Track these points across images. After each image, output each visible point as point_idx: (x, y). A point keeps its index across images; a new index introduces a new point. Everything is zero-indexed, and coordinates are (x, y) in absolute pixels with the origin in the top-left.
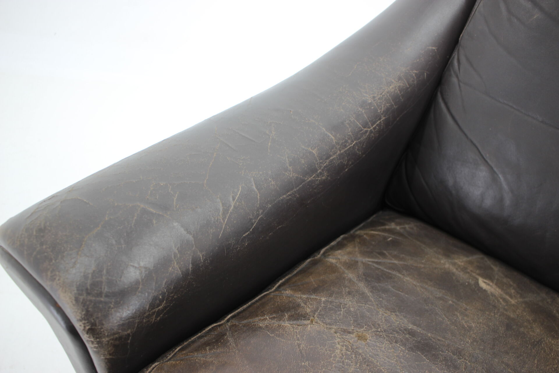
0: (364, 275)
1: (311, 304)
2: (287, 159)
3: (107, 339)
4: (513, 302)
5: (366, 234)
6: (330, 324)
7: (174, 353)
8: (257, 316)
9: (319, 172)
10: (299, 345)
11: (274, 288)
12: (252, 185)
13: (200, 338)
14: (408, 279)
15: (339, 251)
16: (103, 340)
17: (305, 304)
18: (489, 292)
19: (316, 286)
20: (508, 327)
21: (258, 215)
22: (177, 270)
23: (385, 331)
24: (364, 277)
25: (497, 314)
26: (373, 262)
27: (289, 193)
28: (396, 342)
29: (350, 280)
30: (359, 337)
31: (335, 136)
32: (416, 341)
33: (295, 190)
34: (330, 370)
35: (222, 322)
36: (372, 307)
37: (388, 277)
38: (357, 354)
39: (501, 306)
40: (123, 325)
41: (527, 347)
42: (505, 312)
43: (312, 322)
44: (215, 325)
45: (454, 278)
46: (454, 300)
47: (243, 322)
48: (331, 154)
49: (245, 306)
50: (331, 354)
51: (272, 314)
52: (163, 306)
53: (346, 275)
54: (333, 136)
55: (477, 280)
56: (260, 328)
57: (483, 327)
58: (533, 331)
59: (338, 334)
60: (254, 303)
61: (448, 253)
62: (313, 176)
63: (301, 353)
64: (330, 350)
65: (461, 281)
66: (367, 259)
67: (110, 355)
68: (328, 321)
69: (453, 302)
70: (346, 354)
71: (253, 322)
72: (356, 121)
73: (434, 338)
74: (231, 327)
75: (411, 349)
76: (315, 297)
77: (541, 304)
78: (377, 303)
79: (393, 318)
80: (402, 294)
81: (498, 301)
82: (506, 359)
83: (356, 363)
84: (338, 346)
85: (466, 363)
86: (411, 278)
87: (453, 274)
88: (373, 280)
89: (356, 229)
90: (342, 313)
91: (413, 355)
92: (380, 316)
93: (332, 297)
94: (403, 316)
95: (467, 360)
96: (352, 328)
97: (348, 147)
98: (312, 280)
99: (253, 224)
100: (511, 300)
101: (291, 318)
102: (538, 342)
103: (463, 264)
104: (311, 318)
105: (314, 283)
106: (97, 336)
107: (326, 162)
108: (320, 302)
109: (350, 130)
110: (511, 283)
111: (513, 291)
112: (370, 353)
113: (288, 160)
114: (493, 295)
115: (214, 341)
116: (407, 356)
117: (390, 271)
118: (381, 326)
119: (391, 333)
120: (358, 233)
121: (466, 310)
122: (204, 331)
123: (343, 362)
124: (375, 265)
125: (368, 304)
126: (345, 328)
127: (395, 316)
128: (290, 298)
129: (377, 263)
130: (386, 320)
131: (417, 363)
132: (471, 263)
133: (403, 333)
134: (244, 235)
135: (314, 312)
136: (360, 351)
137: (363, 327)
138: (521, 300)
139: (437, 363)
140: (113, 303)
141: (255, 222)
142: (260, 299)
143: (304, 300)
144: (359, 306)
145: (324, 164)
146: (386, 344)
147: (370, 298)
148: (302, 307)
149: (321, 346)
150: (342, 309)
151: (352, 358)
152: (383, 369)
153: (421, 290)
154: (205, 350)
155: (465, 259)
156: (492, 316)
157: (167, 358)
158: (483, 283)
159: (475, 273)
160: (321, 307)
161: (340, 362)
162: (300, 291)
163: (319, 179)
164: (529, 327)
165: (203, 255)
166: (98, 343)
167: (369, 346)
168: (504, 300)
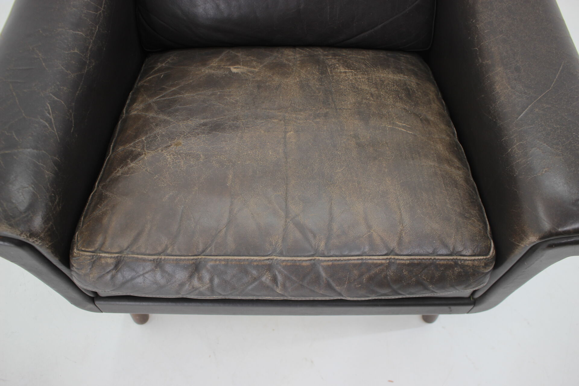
0: (159, 109)
1: (139, 146)
2: (62, 67)
3: (43, 234)
4: (257, 70)
5: (145, 82)
6: (156, 149)
7: (82, 222)
8: (112, 172)
9: (88, 62)
10: (146, 170)
11: (111, 152)
12: (54, 98)
13: (89, 205)
14: (187, 95)
15: (135, 104)
16: (41, 235)
17: (135, 148)
18: (240, 73)
19: (134, 134)
20: (259, 87)
21: (71, 114)
22: (51, 175)
23: (189, 133)
24: (159, 110)
25: (250, 84)
26: (160, 98)
27: (79, 89)
28: (198, 135)
29: (152, 118)
30: (176, 145)
31: (82, 31)
32: (209, 127)
33: (81, 84)
34: (171, 171)
35: (95, 189)
36: (174, 124)
37: (174, 101)
38: (180, 154)
39: (250, 77)
40: (45, 221)
41: (273, 92)
42: (254, 80)
43: (145, 154)
44: (92, 193)
45: (215, 77)
46: (221, 90)
47: (107, 181)
48: (88, 45)
49: (101, 173)
50: (167, 163)
51: (120, 166)
52: (57, 199)
53: (148, 116)
54: (81, 32)
55: (230, 69)
56: (119, 176)
57: (244, 96)
58: (275, 81)
59: (164, 151)
60: (105, 168)
61: (204, 63)
62: (86, 67)
63: (150, 173)
64: (165, 162)
65: (220, 76)
66: (155, 98)
67: (50, 242)
68: (154, 148)
69: (220, 92)
70: (175, 158)
71: (113, 177)
72: (88, 11)
73: (219, 120)
74: (102, 188)
75: (209, 133)
76: (138, 140)
77: (274, 61)
78: (176, 120)
79: (190, 123)
80: (188, 106)
81: (247, 75)
82: (264, 106)
83: (183, 159)
84: (168, 157)
85: (242, 122)
86: (189, 93)
87: (213, 74)
88: (166, 108)
89: (137, 82)
90: (159, 139)
91: (211, 135)
92: (182, 126)
93: (148, 134)
94: (195, 118)
95: (242, 120)
96: (170, 143)
97: (96, 33)
98: (130, 132)
99: (72, 122)
100: (255, 70)
101: (132, 160)
102: (279, 86)
103: (216, 64)
104: (144, 153)
105: (132, 133)
106: (37, 235)
107: (88, 53)
108: (143, 141)
109: (89, 20)
110: (252, 58)
111: (255, 63)
112: (188, 149)
113: (64, 67)
114: (243, 73)
115: (99, 200)
116: (208, 138)
117: (173, 97)
118: (186, 132)
119: (193, 132)
120: (139, 84)
121: (230, 92)
122: (89, 201)
123: (176, 163)
124: (162, 99)
125: (171, 124)
126: (166, 145)
127: (190, 121)
128: (124, 150)
129: (162, 97)
130: (186, 127)
131: (215, 138)
132: (221, 60)
133: (200, 127)
134: (72, 131)
135: (143, 149)
136: (181, 152)
137: (175, 138)
138: (262, 66)
139: (226, 131)
140: (31, 214)
141: (72, 119)
142: (107, 163)
143: (133, 146)
144: (167, 129)
145: (88, 55)
146: (193, 139)
147: (170, 120)
148: (134, 151)
149: (159, 163)
150: (158, 137)
151: (179, 158)
152: (199, 152)
153: (198, 97)
154: (98, 207)
155: (217, 60)
156: (247, 86)
157: (80, 227)
158: (234, 70)
159: (227, 65)
160: (145, 143)
161: (174, 164)
162: (127, 143)
163: (91, 66)
164: (271, 80)
165: (58, 158)
166: (40, 239)
167: (185, 146)
168: (251, 72)
